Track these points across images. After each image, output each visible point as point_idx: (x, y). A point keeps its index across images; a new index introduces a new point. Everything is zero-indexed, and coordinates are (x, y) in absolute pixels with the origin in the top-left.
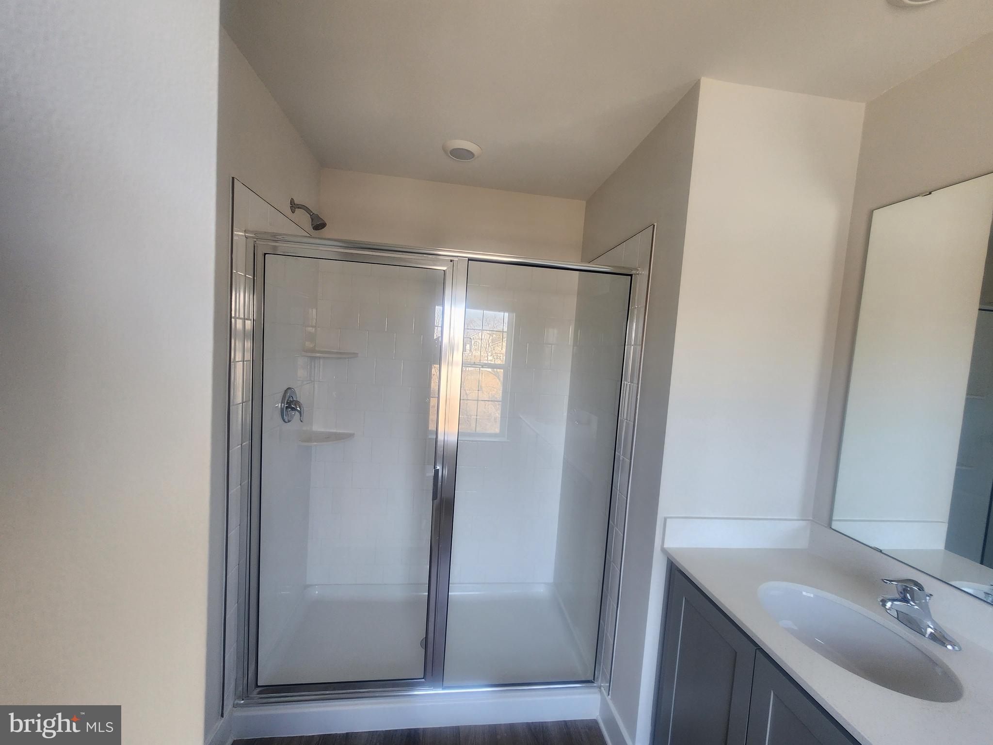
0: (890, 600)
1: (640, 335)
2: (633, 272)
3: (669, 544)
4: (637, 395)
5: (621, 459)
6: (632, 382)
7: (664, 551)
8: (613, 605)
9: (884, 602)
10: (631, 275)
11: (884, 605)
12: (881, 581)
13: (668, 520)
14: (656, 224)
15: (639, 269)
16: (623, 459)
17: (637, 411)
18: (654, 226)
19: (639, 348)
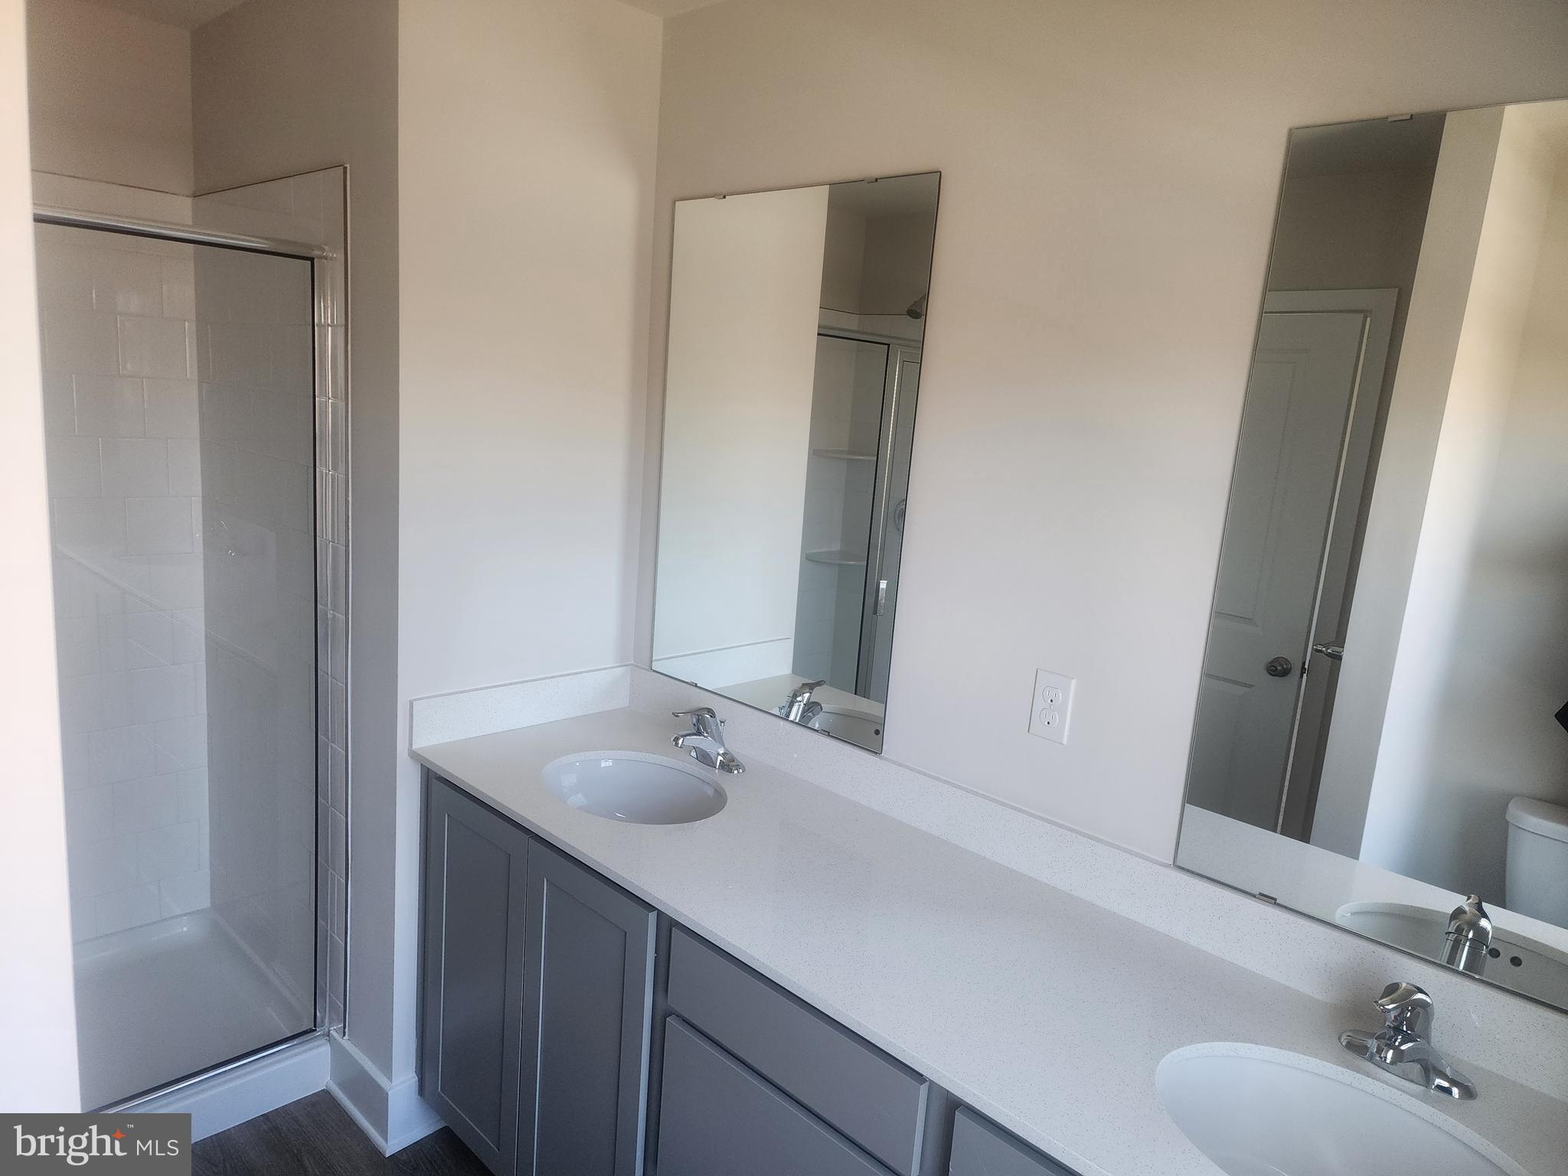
0: (683, 736)
1: (341, 381)
2: (317, 253)
3: (424, 741)
4: (347, 495)
5: (330, 616)
6: (335, 468)
7: (414, 755)
8: (338, 880)
9: (676, 740)
10: (312, 260)
11: (677, 744)
12: (673, 716)
13: (415, 703)
14: (348, 166)
15: (326, 248)
16: (334, 616)
17: (350, 524)
18: (345, 168)
19: (342, 405)
